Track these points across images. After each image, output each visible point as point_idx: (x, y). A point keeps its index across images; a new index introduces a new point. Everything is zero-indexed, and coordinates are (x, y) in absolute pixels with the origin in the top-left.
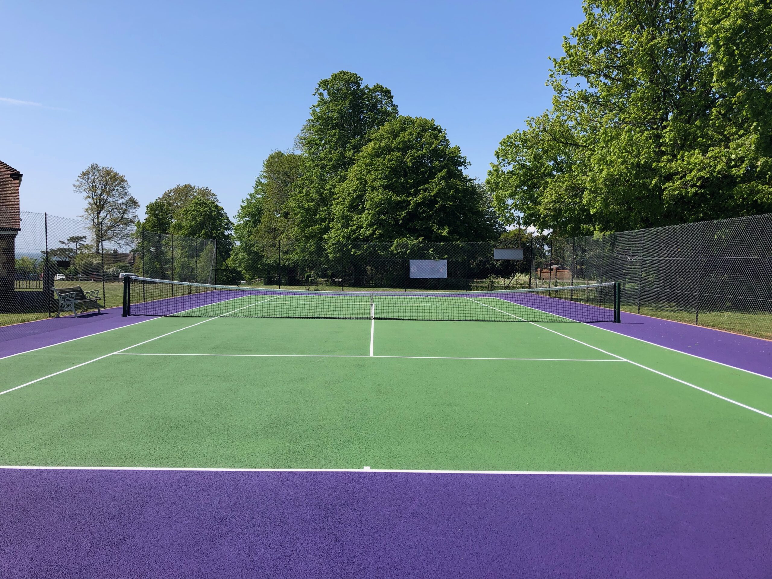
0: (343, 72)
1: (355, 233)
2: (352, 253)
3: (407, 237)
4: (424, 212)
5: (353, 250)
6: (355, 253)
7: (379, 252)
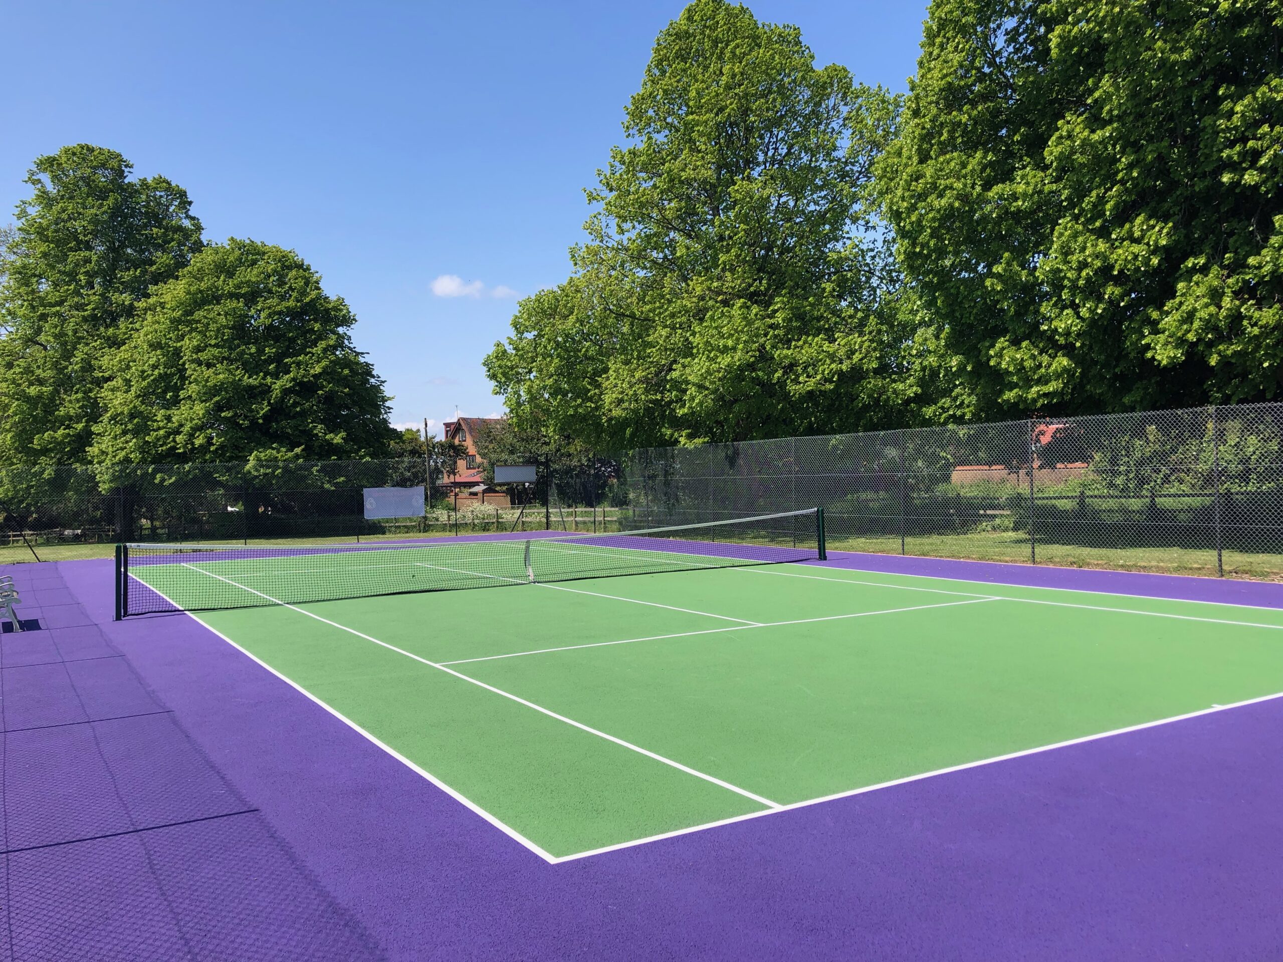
0: (88, 147)
1: (164, 444)
2: (157, 481)
3: (273, 449)
4: (295, 404)
5: (158, 476)
6: (163, 480)
7: (217, 475)
